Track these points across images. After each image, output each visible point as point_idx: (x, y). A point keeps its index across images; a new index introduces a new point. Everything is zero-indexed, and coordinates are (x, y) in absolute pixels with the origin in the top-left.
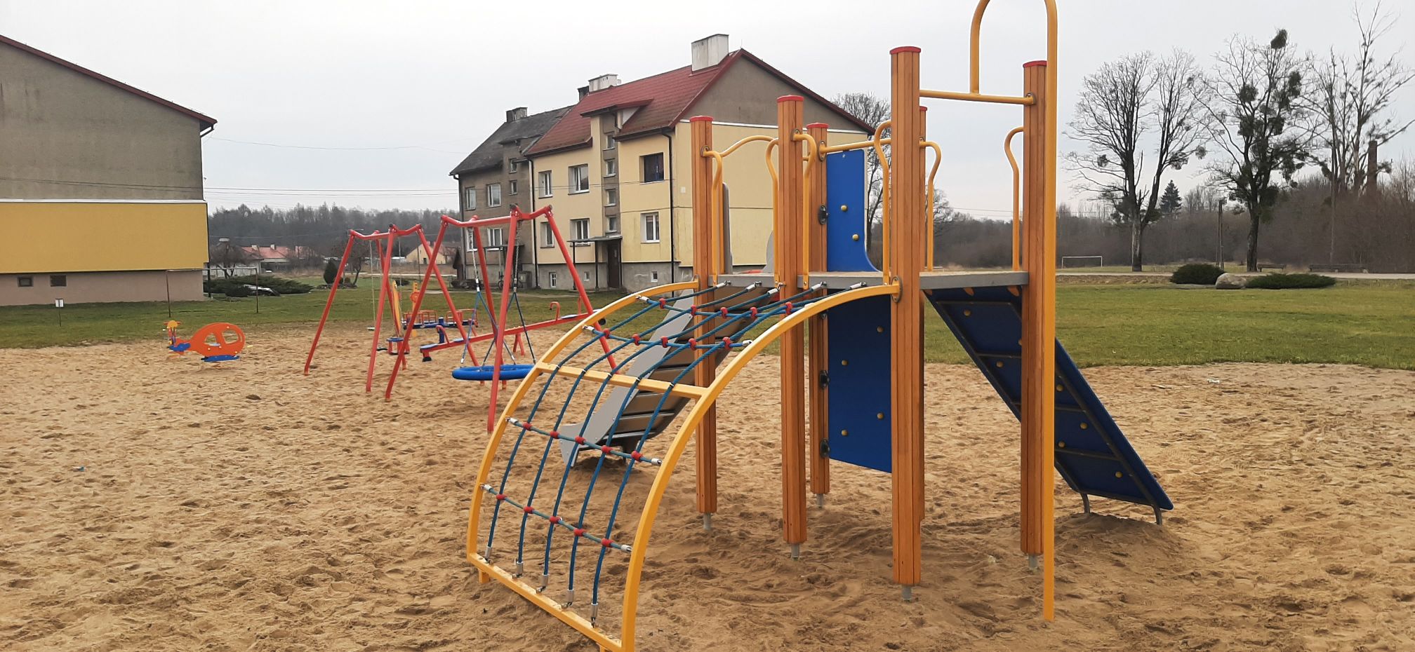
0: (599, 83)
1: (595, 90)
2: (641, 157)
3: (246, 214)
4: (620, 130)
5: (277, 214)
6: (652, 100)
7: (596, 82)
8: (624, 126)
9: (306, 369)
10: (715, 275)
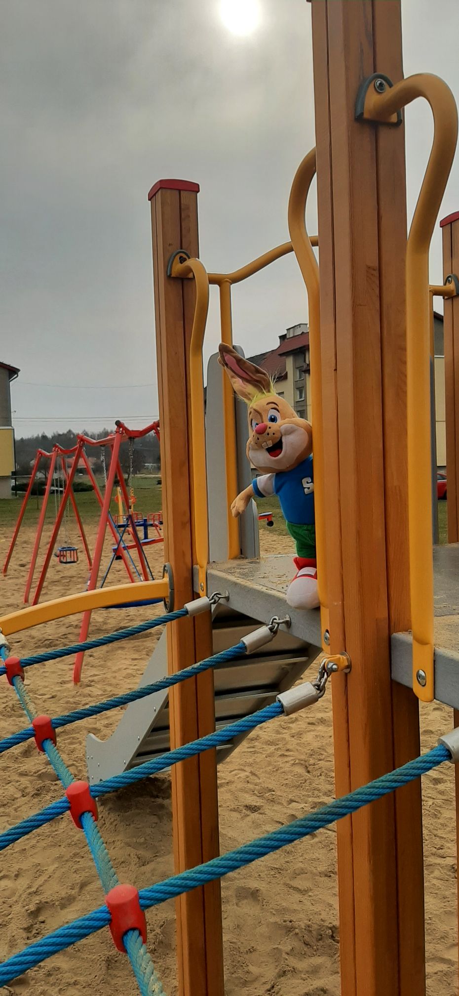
0: (294, 330)
1: (291, 336)
4: (307, 365)
7: (292, 330)
9: (5, 570)
10: (201, 567)
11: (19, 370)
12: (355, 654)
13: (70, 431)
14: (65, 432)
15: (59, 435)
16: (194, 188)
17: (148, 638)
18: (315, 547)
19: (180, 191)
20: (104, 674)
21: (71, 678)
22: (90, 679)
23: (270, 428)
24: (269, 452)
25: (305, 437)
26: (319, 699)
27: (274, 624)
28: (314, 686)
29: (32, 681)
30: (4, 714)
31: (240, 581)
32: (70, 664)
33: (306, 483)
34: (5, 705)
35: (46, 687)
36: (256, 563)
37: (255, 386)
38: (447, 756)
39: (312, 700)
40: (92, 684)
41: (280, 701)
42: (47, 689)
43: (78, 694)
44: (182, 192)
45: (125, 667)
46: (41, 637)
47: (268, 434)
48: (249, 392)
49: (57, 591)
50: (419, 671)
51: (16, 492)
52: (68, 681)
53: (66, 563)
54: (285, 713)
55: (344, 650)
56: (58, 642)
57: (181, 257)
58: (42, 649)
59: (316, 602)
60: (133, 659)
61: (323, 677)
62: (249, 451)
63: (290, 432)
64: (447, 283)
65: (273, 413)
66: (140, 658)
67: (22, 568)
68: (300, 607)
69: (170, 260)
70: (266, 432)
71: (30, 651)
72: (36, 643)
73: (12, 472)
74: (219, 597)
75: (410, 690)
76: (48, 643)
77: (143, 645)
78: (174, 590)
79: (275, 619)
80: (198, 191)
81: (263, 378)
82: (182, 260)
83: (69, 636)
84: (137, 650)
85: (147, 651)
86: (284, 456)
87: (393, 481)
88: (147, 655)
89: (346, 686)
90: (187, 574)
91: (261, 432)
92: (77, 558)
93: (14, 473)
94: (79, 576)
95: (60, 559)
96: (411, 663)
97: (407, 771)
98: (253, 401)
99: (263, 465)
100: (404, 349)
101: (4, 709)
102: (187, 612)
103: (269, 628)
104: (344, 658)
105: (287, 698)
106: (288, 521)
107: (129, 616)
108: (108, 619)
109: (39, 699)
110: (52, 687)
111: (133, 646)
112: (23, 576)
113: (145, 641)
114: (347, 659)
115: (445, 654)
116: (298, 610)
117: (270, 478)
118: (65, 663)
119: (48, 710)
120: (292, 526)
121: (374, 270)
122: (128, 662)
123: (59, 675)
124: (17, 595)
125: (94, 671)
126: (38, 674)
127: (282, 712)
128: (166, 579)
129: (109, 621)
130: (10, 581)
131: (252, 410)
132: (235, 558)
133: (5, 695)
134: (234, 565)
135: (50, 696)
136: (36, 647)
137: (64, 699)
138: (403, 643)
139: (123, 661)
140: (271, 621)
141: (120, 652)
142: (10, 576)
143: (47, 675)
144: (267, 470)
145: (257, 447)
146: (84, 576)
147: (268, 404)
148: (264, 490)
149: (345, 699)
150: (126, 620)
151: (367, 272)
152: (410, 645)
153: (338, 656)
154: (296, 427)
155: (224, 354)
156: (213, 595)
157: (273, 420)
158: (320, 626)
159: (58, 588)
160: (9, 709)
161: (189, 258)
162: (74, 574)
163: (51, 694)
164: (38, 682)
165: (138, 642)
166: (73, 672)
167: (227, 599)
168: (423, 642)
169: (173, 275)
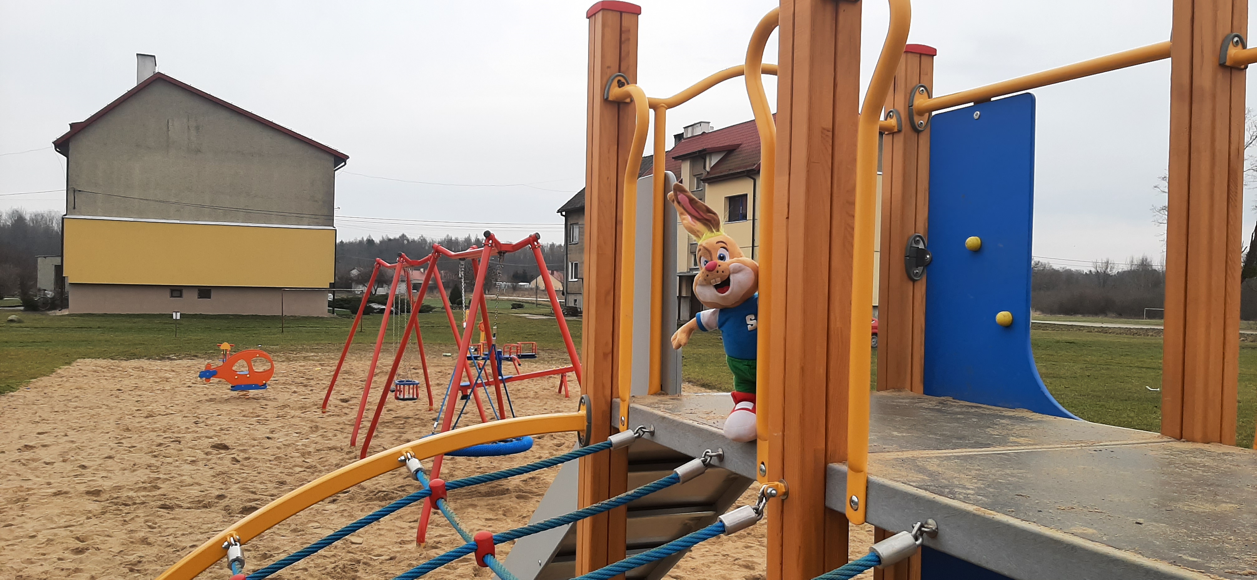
0: (693, 129)
1: (689, 136)
2: (726, 197)
3: (406, 242)
4: (708, 172)
5: (430, 243)
6: (741, 144)
7: (690, 129)
8: (712, 168)
9: (324, 405)
10: (624, 401)
11: (348, 157)
12: (794, 482)
13: (403, 236)
14: (397, 237)
15: (390, 240)
16: (636, 11)
17: (504, 496)
18: (754, 383)
19: (621, 13)
20: (453, 535)
21: (411, 538)
22: (436, 539)
23: (719, 266)
24: (716, 289)
25: (752, 276)
26: (758, 522)
27: (706, 457)
28: (754, 509)
29: (365, 539)
30: (333, 575)
31: (667, 415)
32: (410, 522)
33: (750, 321)
34: (334, 565)
35: (382, 547)
36: (677, 399)
37: (705, 224)
38: (877, 561)
39: (751, 522)
40: (439, 545)
41: (721, 521)
42: (384, 549)
43: (422, 556)
44: (623, 14)
45: (478, 528)
46: (373, 488)
47: (718, 272)
48: (698, 229)
49: (389, 433)
50: (851, 497)
51: (333, 310)
52: (409, 541)
53: (404, 399)
54: (726, 533)
55: (783, 476)
56: (395, 495)
57: (619, 81)
58: (375, 502)
59: (753, 434)
60: (487, 519)
61: (762, 502)
62: (696, 286)
63: (737, 271)
64: (889, 118)
65: (722, 251)
66: (495, 518)
67: (344, 404)
68: (737, 440)
69: (607, 82)
70: (716, 270)
71: (360, 504)
72: (367, 495)
73: (330, 283)
74: (643, 431)
75: (843, 516)
76: (383, 495)
77: (499, 503)
78: (591, 423)
79: (708, 452)
80: (640, 14)
81: (713, 218)
82: (621, 84)
83: (407, 488)
84: (491, 508)
85: (503, 510)
86: (731, 293)
87: (836, 324)
88: (504, 515)
89: (782, 512)
90: (605, 407)
91: (711, 269)
92: (417, 395)
93: (332, 285)
94: (417, 417)
95: (396, 395)
96: (845, 489)
97: (843, 571)
98: (702, 239)
99: (709, 301)
100: (853, 204)
101: (333, 570)
102: (611, 444)
103: (702, 461)
104: (782, 485)
105: (729, 517)
106: (729, 356)
107: (480, 468)
108: (455, 471)
109: (375, 560)
110: (390, 547)
111: (485, 503)
112: (346, 414)
113: (502, 499)
114: (785, 486)
115: (876, 481)
116: (735, 442)
117: (714, 313)
118: (404, 520)
119: (386, 573)
120: (732, 361)
121: (828, 131)
122: (481, 523)
123: (398, 534)
124: (340, 436)
125: (440, 531)
126: (371, 532)
127: (723, 532)
128: (583, 412)
129: (456, 473)
130: (330, 419)
131: (702, 248)
132: (656, 394)
133: (332, 553)
134: (656, 401)
135: (388, 557)
136: (367, 500)
137: (405, 561)
138: (839, 472)
139: (475, 521)
140: (704, 453)
141: (470, 510)
142: (330, 413)
143: (382, 532)
144: (711, 305)
145: (705, 283)
146: (422, 417)
147: (718, 242)
148: (707, 325)
149: (780, 525)
150: (478, 472)
151: (822, 132)
152: (844, 475)
153: (777, 483)
154: (743, 266)
155: (678, 193)
156: (637, 429)
157: (722, 258)
158: (756, 459)
159: (390, 431)
160: (339, 570)
161: (628, 84)
162: (411, 414)
163: (388, 555)
164: (371, 541)
165: (493, 499)
166: (416, 530)
167: (652, 433)
168: (857, 470)
169: (610, 98)
